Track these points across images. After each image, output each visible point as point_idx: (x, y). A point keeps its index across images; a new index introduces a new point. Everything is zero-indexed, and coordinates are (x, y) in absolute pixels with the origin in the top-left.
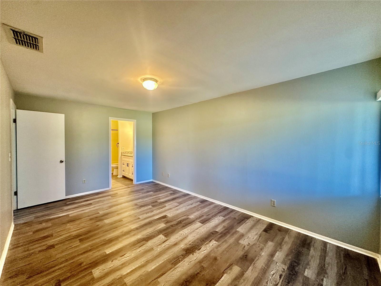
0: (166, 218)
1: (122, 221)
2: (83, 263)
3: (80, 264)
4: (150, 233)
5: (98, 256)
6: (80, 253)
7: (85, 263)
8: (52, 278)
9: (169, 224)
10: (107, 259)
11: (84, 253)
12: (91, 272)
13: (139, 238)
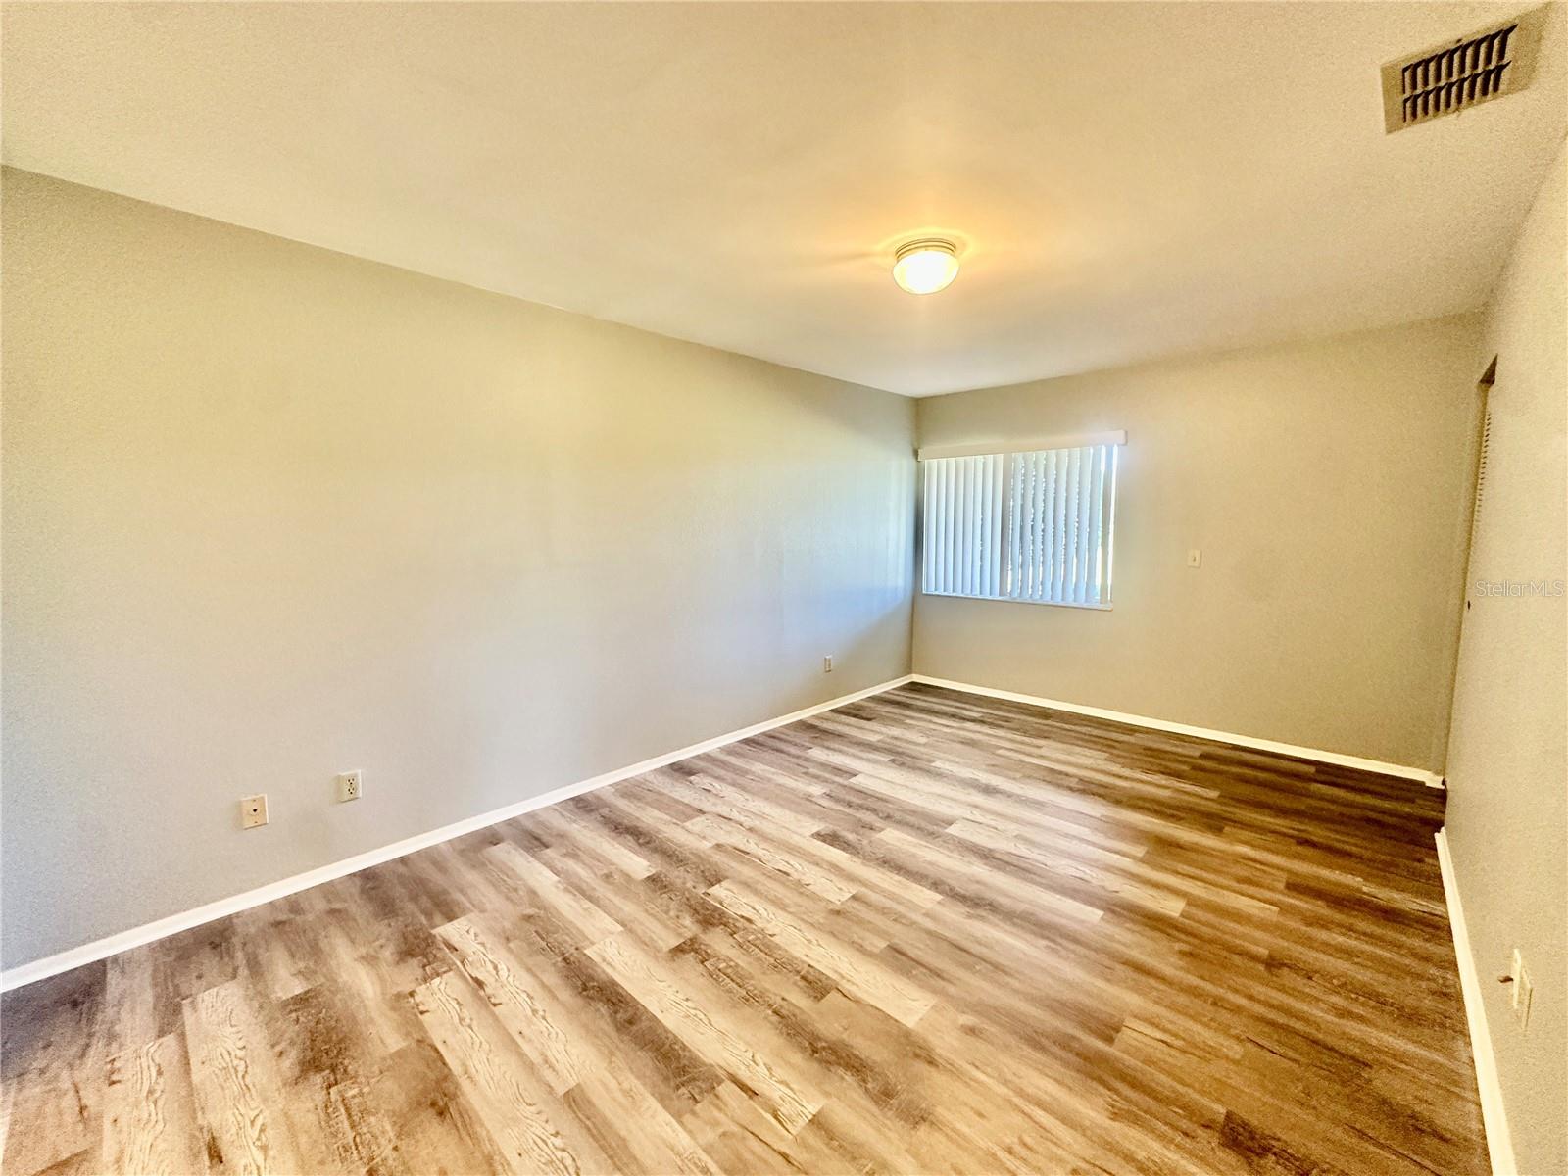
2: (1181, 952)
3: (1190, 954)
5: (1129, 929)
6: (1162, 987)
7: (1177, 946)
8: (1290, 994)
10: (1119, 906)
11: (1148, 972)
12: (1182, 915)
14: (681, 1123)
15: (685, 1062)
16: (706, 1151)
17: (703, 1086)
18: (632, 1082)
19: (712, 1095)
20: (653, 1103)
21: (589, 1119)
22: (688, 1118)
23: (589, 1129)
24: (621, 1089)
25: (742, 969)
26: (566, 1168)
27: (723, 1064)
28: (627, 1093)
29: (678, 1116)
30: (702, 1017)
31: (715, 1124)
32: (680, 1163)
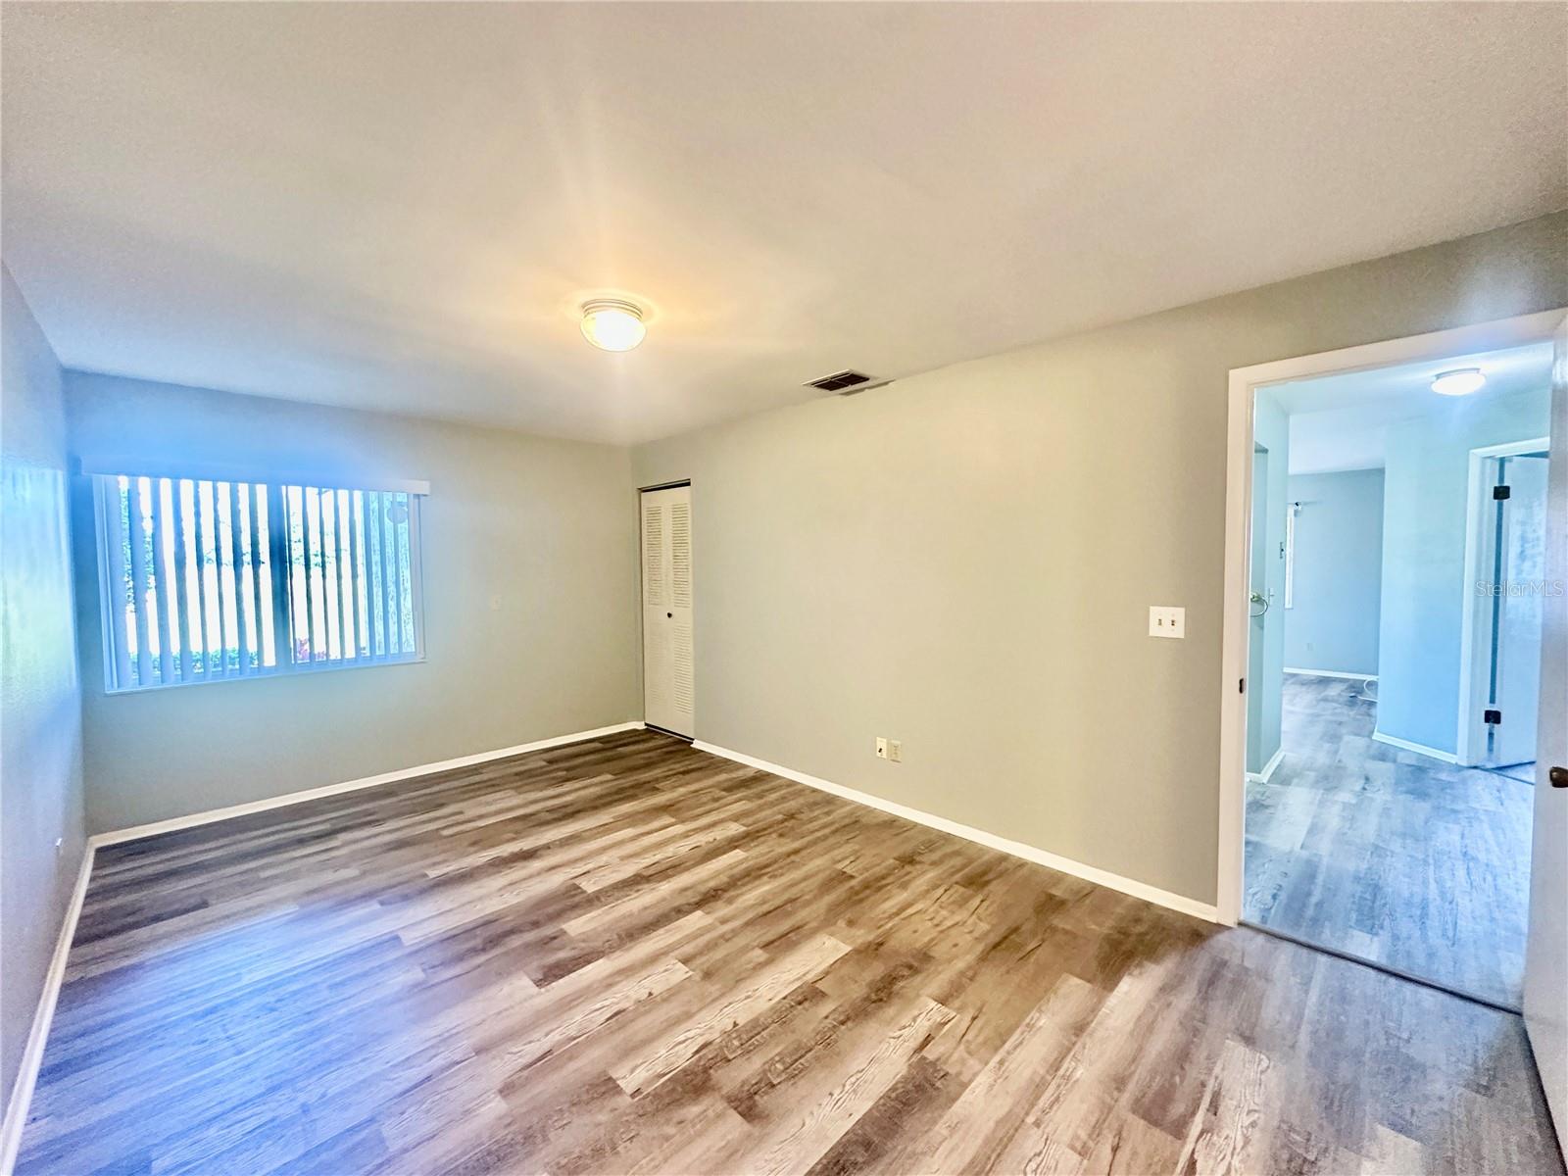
0: (544, 967)
1: (766, 946)
4: (629, 898)
9: (548, 930)
13: (664, 882)
14: (971, 1081)
15: (910, 1087)
16: (986, 1064)
17: (931, 1070)
18: (941, 1129)
19: (938, 1063)
20: (957, 1107)
21: (989, 1158)
22: (965, 1078)
23: (999, 1155)
24: (951, 1136)
25: (786, 1048)
26: (1038, 1166)
27: (906, 1058)
28: (953, 1129)
29: (964, 1086)
30: (853, 1079)
31: (963, 1062)
32: (1001, 1080)
